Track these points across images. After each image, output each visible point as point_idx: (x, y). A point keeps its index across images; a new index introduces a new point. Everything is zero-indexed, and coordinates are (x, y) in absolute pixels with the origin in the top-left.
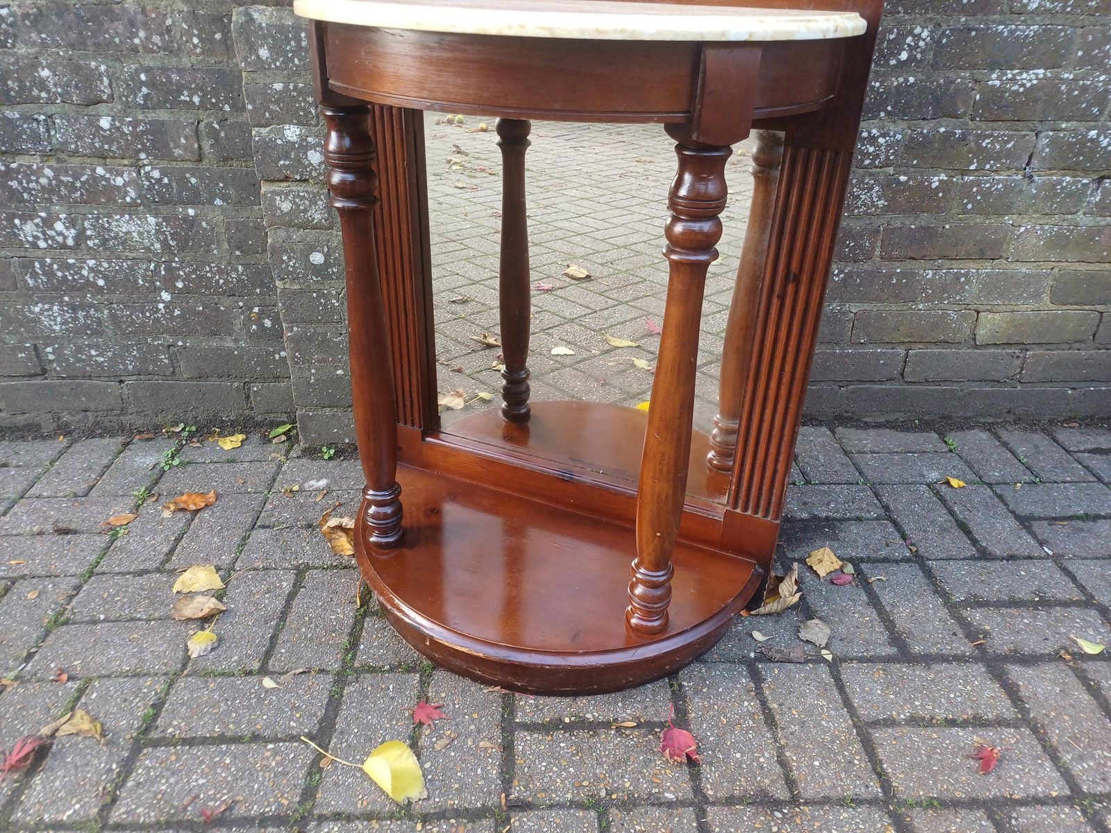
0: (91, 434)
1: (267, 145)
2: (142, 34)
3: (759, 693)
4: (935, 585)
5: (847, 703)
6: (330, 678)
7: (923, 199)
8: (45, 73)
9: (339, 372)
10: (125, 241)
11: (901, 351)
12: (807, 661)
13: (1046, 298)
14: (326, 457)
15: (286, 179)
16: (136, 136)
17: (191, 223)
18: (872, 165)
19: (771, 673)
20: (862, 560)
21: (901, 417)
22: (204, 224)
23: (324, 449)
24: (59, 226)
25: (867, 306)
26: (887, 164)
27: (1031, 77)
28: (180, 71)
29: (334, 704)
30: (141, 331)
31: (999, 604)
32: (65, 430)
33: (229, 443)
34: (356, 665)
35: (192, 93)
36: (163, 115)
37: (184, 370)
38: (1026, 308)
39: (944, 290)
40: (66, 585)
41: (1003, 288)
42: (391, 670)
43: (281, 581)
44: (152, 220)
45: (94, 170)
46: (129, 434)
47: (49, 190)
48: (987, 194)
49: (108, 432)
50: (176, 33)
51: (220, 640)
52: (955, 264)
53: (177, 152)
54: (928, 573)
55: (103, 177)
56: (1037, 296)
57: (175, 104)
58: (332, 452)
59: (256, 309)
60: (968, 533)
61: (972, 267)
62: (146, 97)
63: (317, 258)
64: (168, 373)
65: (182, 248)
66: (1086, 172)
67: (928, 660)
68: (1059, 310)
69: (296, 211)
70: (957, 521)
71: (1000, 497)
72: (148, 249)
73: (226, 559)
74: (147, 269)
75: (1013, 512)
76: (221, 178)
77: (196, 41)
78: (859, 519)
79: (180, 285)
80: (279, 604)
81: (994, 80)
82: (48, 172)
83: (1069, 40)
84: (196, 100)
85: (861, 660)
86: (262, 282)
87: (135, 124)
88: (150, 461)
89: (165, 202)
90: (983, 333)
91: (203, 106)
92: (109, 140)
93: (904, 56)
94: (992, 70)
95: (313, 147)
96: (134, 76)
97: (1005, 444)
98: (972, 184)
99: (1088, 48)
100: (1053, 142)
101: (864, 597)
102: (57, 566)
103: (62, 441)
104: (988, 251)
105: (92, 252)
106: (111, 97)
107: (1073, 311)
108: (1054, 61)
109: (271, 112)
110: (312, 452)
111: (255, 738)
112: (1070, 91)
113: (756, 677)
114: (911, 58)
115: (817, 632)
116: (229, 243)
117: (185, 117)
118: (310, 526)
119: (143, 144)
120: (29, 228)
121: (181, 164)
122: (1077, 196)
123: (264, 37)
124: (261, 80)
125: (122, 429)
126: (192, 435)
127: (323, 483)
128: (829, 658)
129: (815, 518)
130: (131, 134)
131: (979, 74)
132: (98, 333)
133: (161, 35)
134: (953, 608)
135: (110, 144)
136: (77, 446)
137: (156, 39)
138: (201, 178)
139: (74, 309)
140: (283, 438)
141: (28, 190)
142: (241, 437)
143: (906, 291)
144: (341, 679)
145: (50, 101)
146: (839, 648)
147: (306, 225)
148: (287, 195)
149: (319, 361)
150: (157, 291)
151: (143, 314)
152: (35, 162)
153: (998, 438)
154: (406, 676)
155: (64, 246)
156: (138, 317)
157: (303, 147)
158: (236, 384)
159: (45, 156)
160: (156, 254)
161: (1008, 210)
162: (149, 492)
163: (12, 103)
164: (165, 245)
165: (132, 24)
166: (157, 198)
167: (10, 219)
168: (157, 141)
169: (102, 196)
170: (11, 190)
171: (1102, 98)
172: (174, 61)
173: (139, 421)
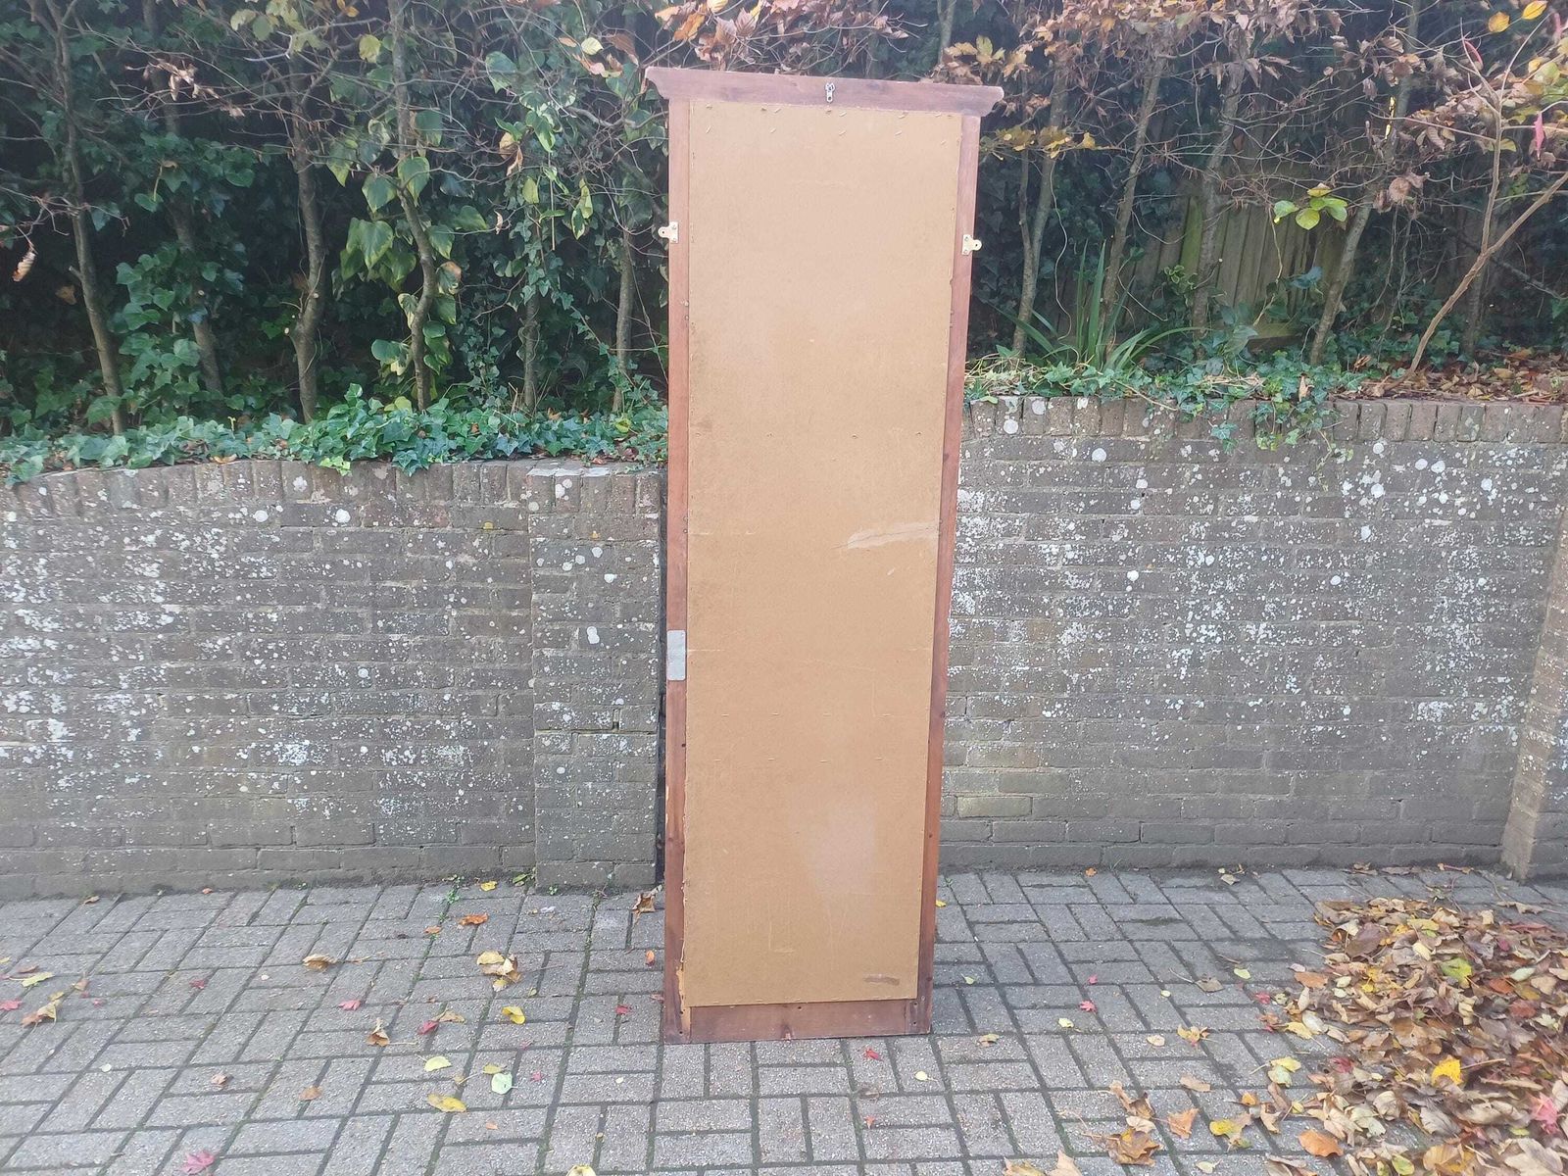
0: (395, 883)
1: (542, 712)
2: (477, 654)
6: (572, 998)
8: (420, 673)
9: (566, 837)
10: (443, 761)
13: (997, 789)
14: (552, 893)
15: (549, 729)
16: (463, 703)
17: (484, 749)
22: (492, 750)
23: (551, 889)
24: (407, 753)
28: (493, 671)
29: (576, 1008)
30: (442, 814)
32: (380, 881)
33: (488, 886)
34: (585, 992)
35: (498, 681)
36: (480, 692)
37: (463, 838)
38: (985, 794)
40: (415, 963)
41: (968, 782)
42: (603, 994)
43: (537, 957)
44: (462, 748)
45: (434, 722)
46: (421, 883)
47: (407, 733)
49: (407, 882)
50: (495, 653)
51: (511, 984)
53: (484, 711)
55: (439, 725)
56: (991, 788)
57: (488, 687)
58: (556, 890)
59: (515, 799)
61: (947, 770)
62: (472, 684)
63: (561, 770)
64: (453, 841)
65: (476, 764)
66: (999, 717)
68: (1006, 796)
69: (553, 745)
71: (964, 911)
72: (456, 765)
73: (503, 948)
74: (453, 777)
75: (967, 920)
76: (507, 724)
77: (505, 656)
79: (471, 785)
80: (538, 968)
82: (408, 724)
83: (971, 653)
84: (500, 684)
86: (521, 783)
87: (462, 698)
88: (439, 898)
89: (472, 738)
90: (962, 810)
91: (503, 687)
92: (447, 706)
95: (567, 712)
96: (468, 674)
97: (983, 881)
99: (982, 656)
100: (976, 702)
102: (406, 954)
103: (377, 888)
104: (955, 760)
105: (423, 768)
106: (453, 684)
107: (1014, 796)
108: (967, 661)
109: (547, 696)
110: (543, 891)
111: (539, 1020)
112: (978, 677)
116: (505, 760)
117: (491, 693)
118: (548, 931)
119: (465, 708)
120: (389, 754)
121: (484, 718)
122: (1000, 730)
123: (548, 662)
124: (543, 681)
125: (415, 879)
126: (462, 882)
127: (552, 908)
130: (460, 702)
132: (414, 816)
133: (487, 654)
135: (447, 708)
136: (389, 891)
137: (484, 656)
138: (495, 725)
139: (403, 801)
140: (523, 882)
141: (394, 734)
142: (495, 883)
144: (577, 998)
145: (419, 687)
147: (558, 752)
148: (549, 737)
149: (554, 831)
150: (457, 789)
151: (445, 803)
152: (401, 718)
153: (980, 878)
154: (611, 996)
155: (407, 764)
156: (441, 805)
157: (562, 712)
158: (494, 847)
159: (408, 715)
160: (460, 768)
162: (444, 917)
163: (396, 686)
164: (467, 762)
165: (473, 649)
166: (468, 736)
167: (380, 748)
168: (474, 705)
169: (436, 735)
170: (384, 734)
171: (997, 679)
172: (491, 666)
173: (427, 874)
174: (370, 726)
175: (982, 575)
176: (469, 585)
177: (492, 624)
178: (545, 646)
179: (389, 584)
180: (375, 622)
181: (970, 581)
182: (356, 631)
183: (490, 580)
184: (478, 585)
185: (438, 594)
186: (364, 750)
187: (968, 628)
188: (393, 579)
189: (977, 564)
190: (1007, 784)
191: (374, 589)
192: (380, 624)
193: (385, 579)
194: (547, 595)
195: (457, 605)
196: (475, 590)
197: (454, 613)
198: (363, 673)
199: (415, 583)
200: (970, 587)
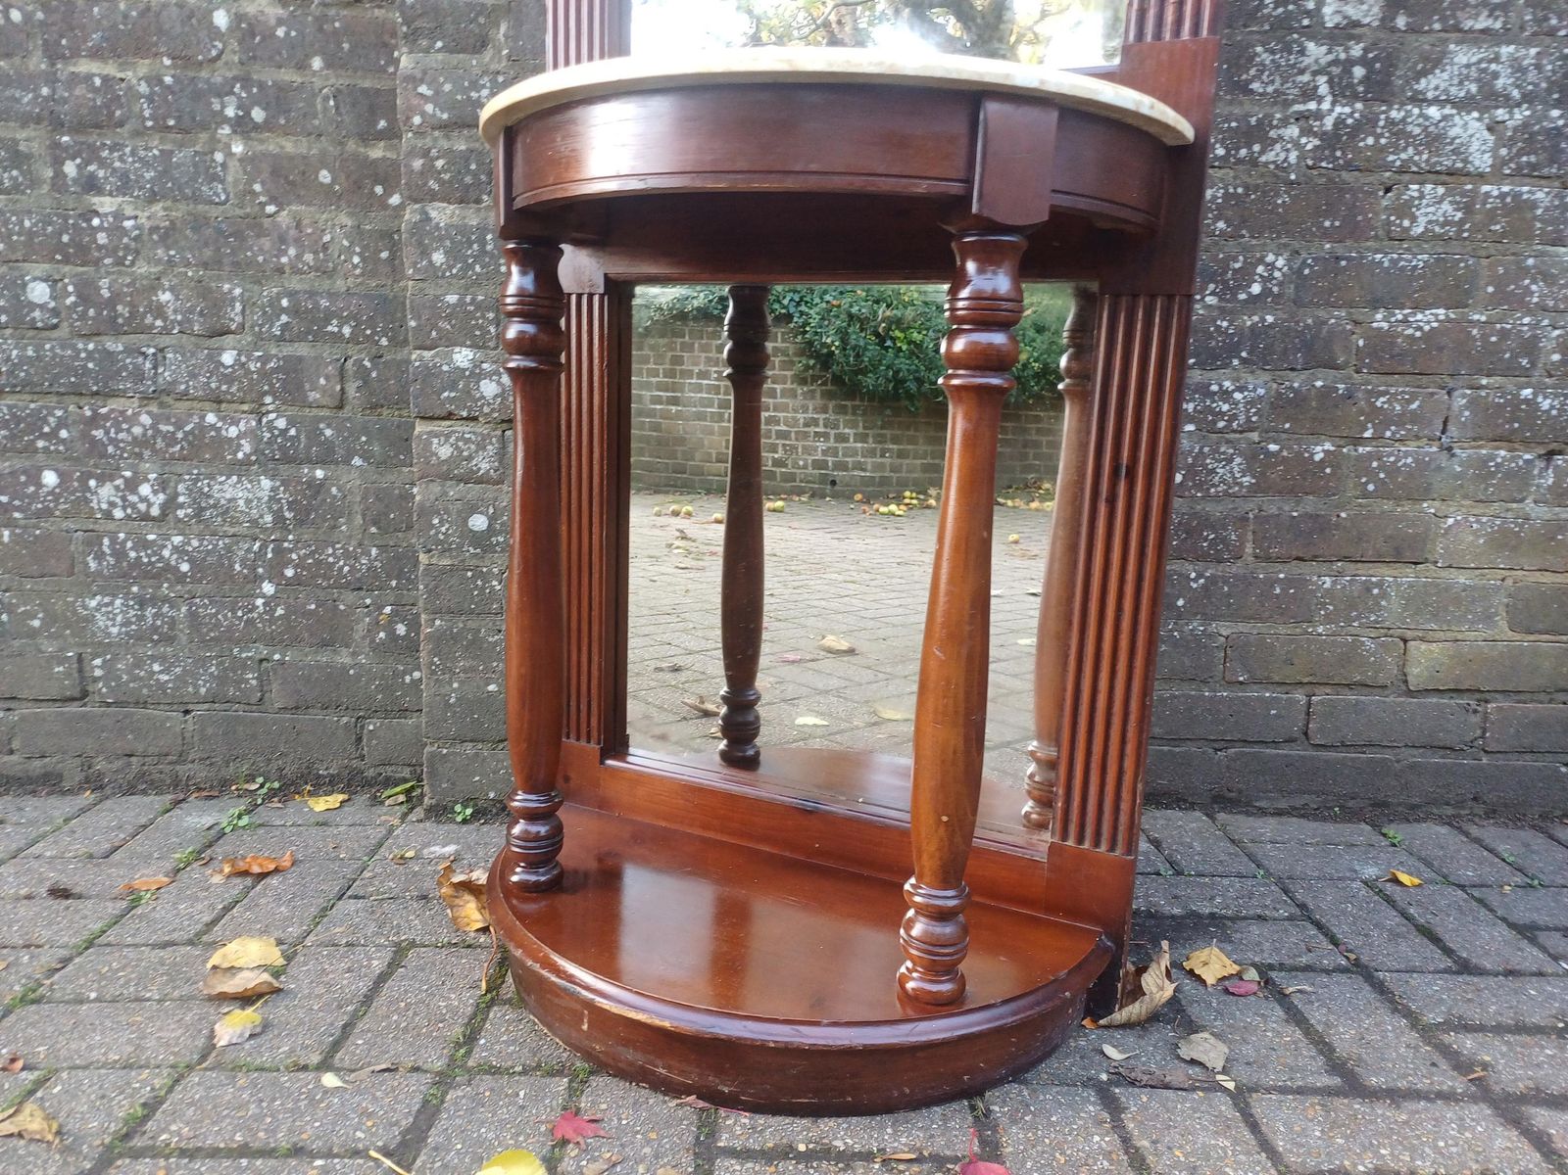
0: (131, 790)
1: (429, 373)
2: (292, 252)
3: (1118, 1126)
4: (1392, 1001)
5: (1266, 1146)
6: (428, 1078)
7: (1304, 478)
8: (165, 297)
9: (492, 688)
10: (226, 511)
11: (1300, 696)
12: (1194, 1089)
13: (1503, 624)
14: (459, 819)
15: (449, 416)
16: (264, 374)
17: (317, 488)
18: (1228, 429)
19: (1135, 1102)
20: (1271, 967)
21: (1313, 801)
22: (334, 490)
23: (458, 808)
24: (145, 490)
25: (1242, 627)
26: (1249, 427)
27: (1429, 318)
28: (332, 295)
29: (428, 1113)
30: (229, 637)
31: (1499, 1029)
32: (95, 783)
33: (321, 804)
34: (471, 1063)
35: (343, 322)
37: (277, 697)
38: (1474, 635)
39: (1352, 606)
40: (48, 958)
41: (1436, 604)
42: (524, 1072)
43: (370, 959)
44: (266, 484)
45: (203, 418)
46: (181, 790)
47: (142, 442)
48: (1393, 471)
49: (157, 787)
50: (334, 251)
51: (266, 1026)
52: (1361, 568)
53: (313, 396)
54: (1380, 988)
55: (213, 427)
56: (1488, 618)
57: (320, 337)
58: (469, 811)
59: (388, 610)
60: (1436, 940)
61: (1386, 574)
62: (285, 327)
63: (479, 522)
64: (254, 700)
65: (300, 522)
66: (1527, 444)
67: (1395, 1096)
68: (1526, 641)
69: (457, 458)
70: (1416, 926)
71: (1480, 901)
72: (254, 523)
73: (294, 931)
74: (249, 550)
75: (1504, 919)
76: (365, 431)
77: (356, 260)
78: (1261, 918)
79: (289, 573)
80: (363, 986)
81: (1379, 320)
82: (145, 419)
83: (1472, 275)
84: (347, 331)
85: (1284, 1090)
86: (401, 570)
87: (265, 360)
88: (206, 820)
89: (287, 460)
90: (1417, 673)
91: (353, 339)
92: (229, 379)
93: (1256, 289)
94: (1375, 309)
95: (489, 375)
96: (274, 302)
97: (1477, 841)
98: (1370, 456)
99: (1500, 283)
100: (1473, 403)
101: (1279, 1012)
102: (42, 934)
103: (88, 796)
104: (1407, 552)
105: (182, 526)
106: (242, 326)
107: (1545, 643)
108: (1458, 297)
109: (439, 330)
110: (440, 812)
111: (297, 1151)
112: (1485, 337)
113: (1113, 1106)
114: (1266, 292)
115: (1207, 1048)
116: (364, 516)
117: (329, 353)
118: (424, 897)
119: (271, 385)
120: (107, 492)
121: (315, 411)
122: (1520, 479)
123: (441, 239)
124: (431, 291)
125: (176, 784)
126: (272, 794)
127: (451, 849)
128: (1231, 1085)
129: (1194, 915)
130: (258, 372)
131: (1360, 314)
132: (169, 639)
133: (316, 253)
134: (1427, 1032)
135: (230, 383)
136: (108, 803)
137: (309, 257)
138: (338, 431)
139: (142, 603)
140: (402, 798)
141: (114, 442)
142: (341, 797)
143: (1298, 607)
144: (444, 1080)
145: (166, 331)
146: (1245, 1075)
147: (469, 477)
148: (448, 436)
149: (464, 670)
150: (257, 580)
151: (234, 612)
152: (130, 407)
153: (1467, 834)
154: (548, 1080)
155: (146, 517)
156: (225, 616)
157: (476, 375)
158: (345, 720)
159: (146, 399)
160: (264, 530)
161: (1425, 494)
162: (198, 855)
163: (118, 332)
164: (279, 518)
165: (282, 240)
166: (277, 457)
167: (84, 480)
168: (291, 383)
169: (205, 450)
170: (94, 441)
171: (1531, 347)
172: (326, 284)
173: (200, 773)
174: (62, 423)
175: (1518, 69)
176: (269, 76)
177: (325, 176)
178: (433, 197)
179: (84, 66)
180: (58, 163)
181: (1486, 80)
182: (16, 188)
183: (317, 63)
184: (288, 75)
185: (198, 96)
186: (50, 478)
187: (1468, 209)
188: (96, 54)
189: (1505, 36)
190: (1527, 614)
191: (51, 79)
192: (70, 169)
193: (75, 54)
194: (437, 59)
195: (243, 126)
196: (282, 89)
197: (238, 148)
198: (39, 292)
199: (144, 67)
200: (1486, 98)
